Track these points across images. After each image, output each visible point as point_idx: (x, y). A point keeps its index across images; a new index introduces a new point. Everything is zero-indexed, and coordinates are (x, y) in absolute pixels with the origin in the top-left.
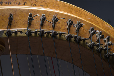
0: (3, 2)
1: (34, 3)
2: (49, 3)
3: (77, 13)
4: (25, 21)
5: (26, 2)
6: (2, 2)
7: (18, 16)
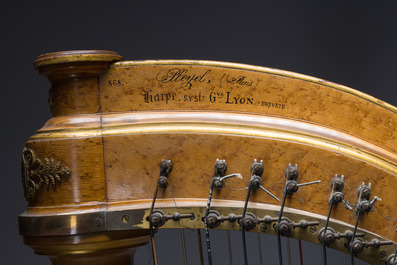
0: (153, 94)
1: (242, 96)
2: (291, 95)
3: (380, 126)
4: (207, 175)
5: (220, 91)
6: (150, 94)
7: (187, 159)
